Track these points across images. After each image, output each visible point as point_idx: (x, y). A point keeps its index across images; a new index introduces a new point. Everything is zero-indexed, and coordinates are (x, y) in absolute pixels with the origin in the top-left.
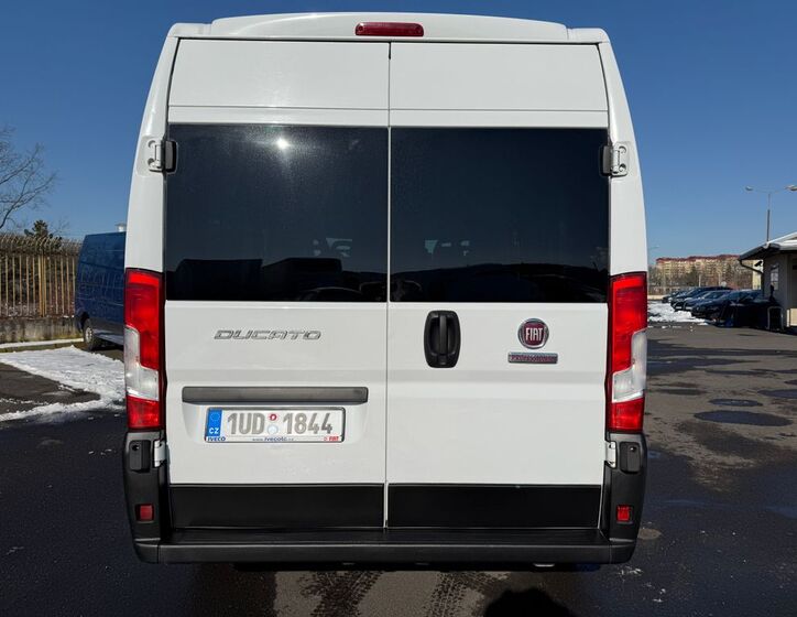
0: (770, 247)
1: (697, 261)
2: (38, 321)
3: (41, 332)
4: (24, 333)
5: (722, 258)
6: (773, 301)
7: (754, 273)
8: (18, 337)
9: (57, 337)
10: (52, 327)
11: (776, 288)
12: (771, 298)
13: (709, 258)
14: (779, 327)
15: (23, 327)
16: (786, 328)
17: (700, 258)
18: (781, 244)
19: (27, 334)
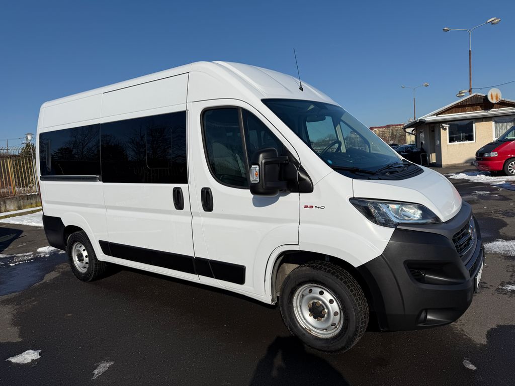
0: (420, 121)
1: (374, 129)
2: (13, 198)
3: (16, 205)
4: (6, 207)
5: (388, 126)
6: (423, 150)
7: (407, 134)
8: (3, 209)
9: (25, 207)
10: (21, 202)
11: (424, 142)
12: (422, 149)
13: (381, 127)
14: (427, 164)
15: (5, 203)
16: (430, 164)
17: (376, 128)
18: (426, 119)
19: (8, 207)
